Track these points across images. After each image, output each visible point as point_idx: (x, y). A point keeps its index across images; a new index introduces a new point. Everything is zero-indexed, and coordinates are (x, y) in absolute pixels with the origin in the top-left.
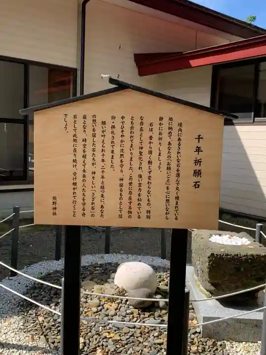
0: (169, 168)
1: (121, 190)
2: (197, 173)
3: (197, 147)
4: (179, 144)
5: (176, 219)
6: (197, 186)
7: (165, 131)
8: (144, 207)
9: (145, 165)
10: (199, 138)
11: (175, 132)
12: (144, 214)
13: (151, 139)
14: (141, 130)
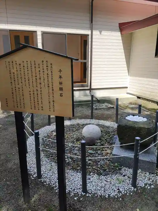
0: (49, 87)
1: (30, 97)
2: (61, 89)
3: (60, 76)
4: (52, 74)
5: (54, 111)
6: (61, 96)
7: (45, 68)
8: (40, 105)
9: (39, 85)
10: (60, 71)
11: (49, 68)
12: (41, 108)
13: (40, 72)
14: (35, 67)
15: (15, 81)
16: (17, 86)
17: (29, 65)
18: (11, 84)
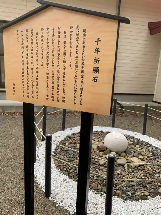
0: (76, 66)
1: (48, 82)
2: (96, 70)
3: (96, 48)
4: (84, 47)
5: (81, 104)
6: (95, 80)
7: (74, 37)
8: (61, 94)
9: (61, 63)
10: (98, 41)
11: (81, 37)
12: (61, 99)
13: (65, 44)
14: (59, 37)
15: (27, 58)
16: (30, 66)
17: (51, 34)
18: (23, 63)
